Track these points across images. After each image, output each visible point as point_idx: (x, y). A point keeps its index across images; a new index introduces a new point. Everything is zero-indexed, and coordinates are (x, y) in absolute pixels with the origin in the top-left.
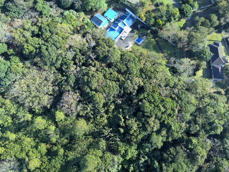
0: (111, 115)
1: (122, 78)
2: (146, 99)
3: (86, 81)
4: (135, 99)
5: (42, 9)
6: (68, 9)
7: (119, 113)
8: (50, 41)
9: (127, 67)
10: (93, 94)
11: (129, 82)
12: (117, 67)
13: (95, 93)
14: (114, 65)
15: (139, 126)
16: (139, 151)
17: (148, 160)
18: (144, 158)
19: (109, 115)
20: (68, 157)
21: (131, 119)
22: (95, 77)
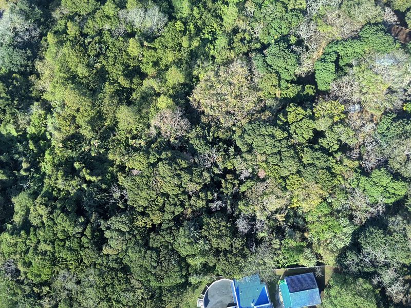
0: (112, 171)
1: (140, 222)
2: (79, 236)
3: (178, 160)
4: (96, 219)
5: (374, 180)
6: (355, 235)
7: (102, 181)
8: (288, 151)
9: (152, 249)
10: (150, 157)
11: (125, 229)
12: (166, 231)
13: (152, 161)
14: (173, 228)
15: (56, 191)
16: (41, 173)
17: (19, 173)
18: (26, 170)
19: (115, 166)
20: (110, 84)
21: (76, 188)
22: (173, 177)
